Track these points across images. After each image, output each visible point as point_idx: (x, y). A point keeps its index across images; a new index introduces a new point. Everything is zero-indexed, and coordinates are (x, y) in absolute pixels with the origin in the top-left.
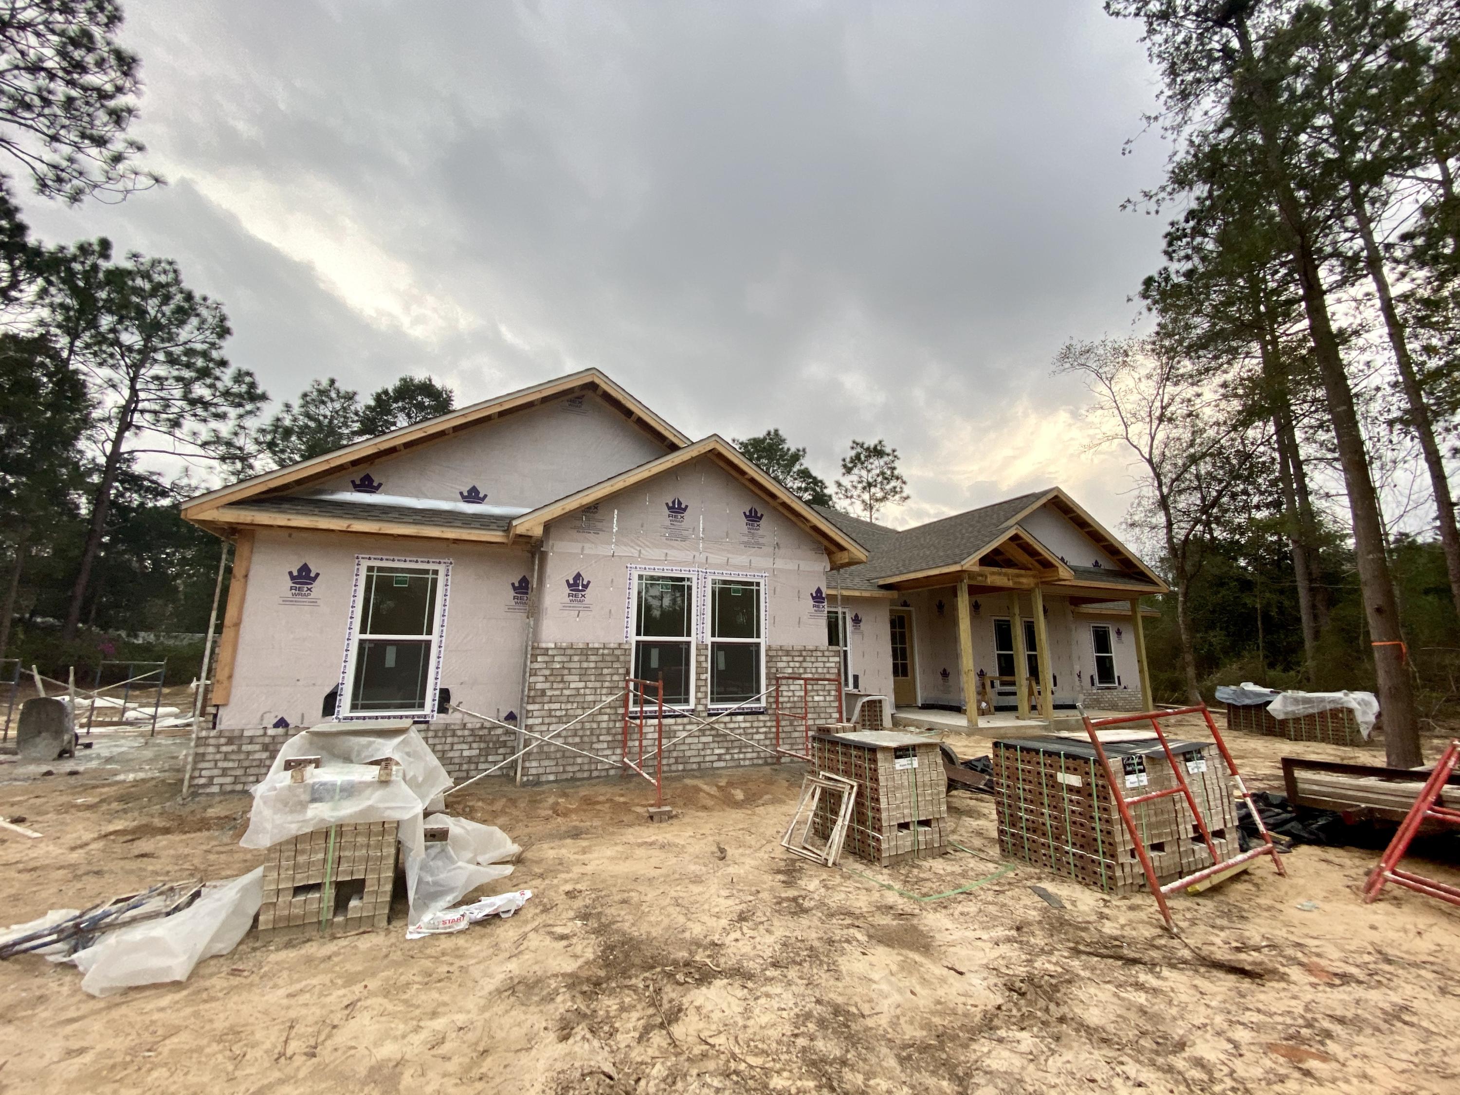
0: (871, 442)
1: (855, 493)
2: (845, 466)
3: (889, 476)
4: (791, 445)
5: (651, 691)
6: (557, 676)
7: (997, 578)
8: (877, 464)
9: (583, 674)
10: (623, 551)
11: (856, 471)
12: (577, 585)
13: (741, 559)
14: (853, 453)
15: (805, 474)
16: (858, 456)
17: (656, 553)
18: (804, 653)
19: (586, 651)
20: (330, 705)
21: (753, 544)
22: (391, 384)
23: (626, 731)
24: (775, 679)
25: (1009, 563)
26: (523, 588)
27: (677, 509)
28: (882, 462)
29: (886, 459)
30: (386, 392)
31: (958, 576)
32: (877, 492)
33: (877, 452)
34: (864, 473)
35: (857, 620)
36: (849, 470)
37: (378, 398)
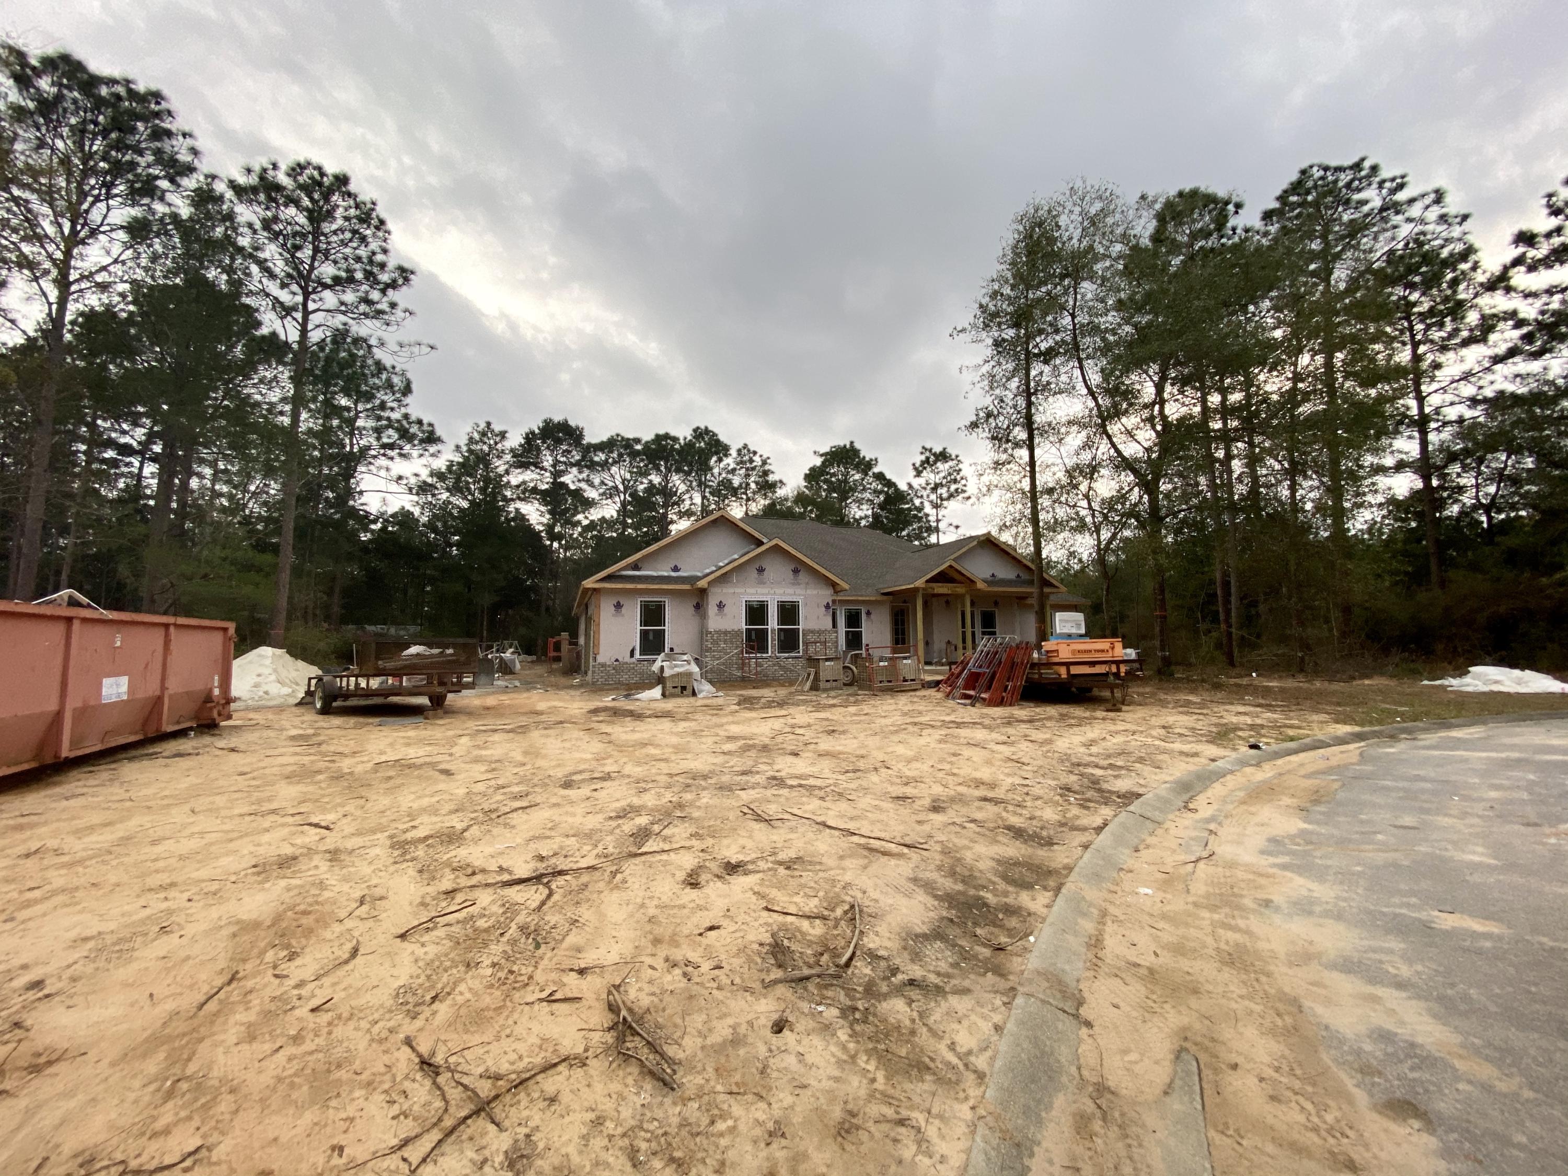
0: (938, 449)
1: (925, 493)
2: (916, 469)
3: (954, 478)
4: (867, 453)
5: (752, 648)
6: (715, 642)
7: (941, 589)
8: (943, 467)
9: (725, 642)
10: (738, 590)
11: (925, 474)
12: (721, 606)
13: (790, 591)
14: (923, 458)
15: (880, 477)
16: (928, 458)
17: (752, 591)
18: (820, 632)
19: (726, 633)
20: (632, 654)
21: (796, 583)
22: (535, 425)
23: (743, 664)
24: (806, 644)
25: (951, 580)
26: (698, 607)
27: (761, 570)
28: (947, 466)
29: (951, 463)
30: (533, 433)
31: (916, 590)
32: (943, 491)
33: (943, 456)
34: (932, 476)
35: (868, 613)
36: (918, 474)
37: (527, 437)
